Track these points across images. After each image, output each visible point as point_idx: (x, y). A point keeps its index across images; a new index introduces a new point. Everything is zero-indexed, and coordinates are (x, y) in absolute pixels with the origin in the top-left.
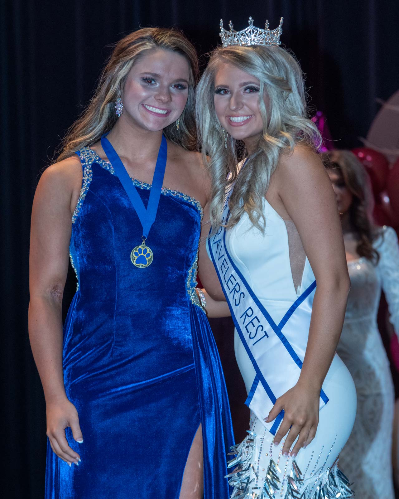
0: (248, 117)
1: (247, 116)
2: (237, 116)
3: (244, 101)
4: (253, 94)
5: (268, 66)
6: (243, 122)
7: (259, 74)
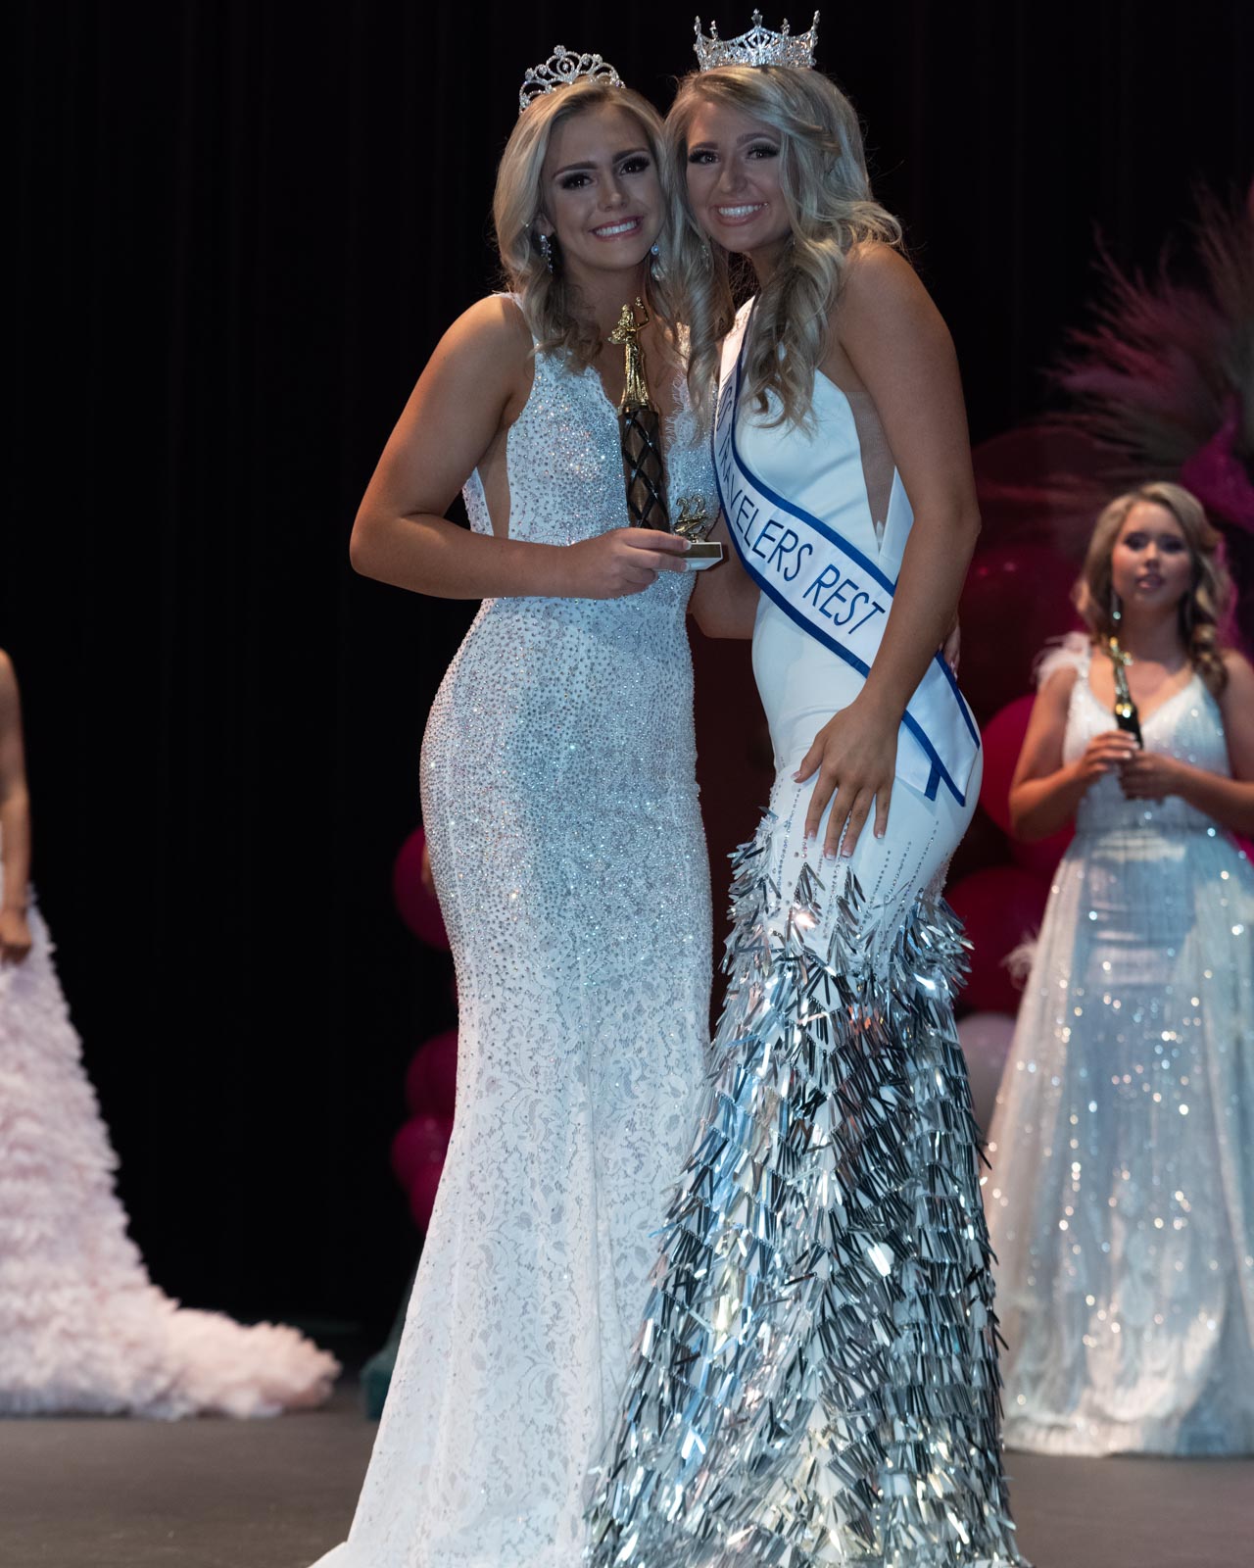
0: (756, 208)
1: (754, 204)
2: (734, 206)
3: (748, 174)
4: (765, 161)
5: (793, 103)
6: (745, 216)
7: (775, 120)
